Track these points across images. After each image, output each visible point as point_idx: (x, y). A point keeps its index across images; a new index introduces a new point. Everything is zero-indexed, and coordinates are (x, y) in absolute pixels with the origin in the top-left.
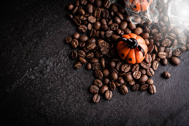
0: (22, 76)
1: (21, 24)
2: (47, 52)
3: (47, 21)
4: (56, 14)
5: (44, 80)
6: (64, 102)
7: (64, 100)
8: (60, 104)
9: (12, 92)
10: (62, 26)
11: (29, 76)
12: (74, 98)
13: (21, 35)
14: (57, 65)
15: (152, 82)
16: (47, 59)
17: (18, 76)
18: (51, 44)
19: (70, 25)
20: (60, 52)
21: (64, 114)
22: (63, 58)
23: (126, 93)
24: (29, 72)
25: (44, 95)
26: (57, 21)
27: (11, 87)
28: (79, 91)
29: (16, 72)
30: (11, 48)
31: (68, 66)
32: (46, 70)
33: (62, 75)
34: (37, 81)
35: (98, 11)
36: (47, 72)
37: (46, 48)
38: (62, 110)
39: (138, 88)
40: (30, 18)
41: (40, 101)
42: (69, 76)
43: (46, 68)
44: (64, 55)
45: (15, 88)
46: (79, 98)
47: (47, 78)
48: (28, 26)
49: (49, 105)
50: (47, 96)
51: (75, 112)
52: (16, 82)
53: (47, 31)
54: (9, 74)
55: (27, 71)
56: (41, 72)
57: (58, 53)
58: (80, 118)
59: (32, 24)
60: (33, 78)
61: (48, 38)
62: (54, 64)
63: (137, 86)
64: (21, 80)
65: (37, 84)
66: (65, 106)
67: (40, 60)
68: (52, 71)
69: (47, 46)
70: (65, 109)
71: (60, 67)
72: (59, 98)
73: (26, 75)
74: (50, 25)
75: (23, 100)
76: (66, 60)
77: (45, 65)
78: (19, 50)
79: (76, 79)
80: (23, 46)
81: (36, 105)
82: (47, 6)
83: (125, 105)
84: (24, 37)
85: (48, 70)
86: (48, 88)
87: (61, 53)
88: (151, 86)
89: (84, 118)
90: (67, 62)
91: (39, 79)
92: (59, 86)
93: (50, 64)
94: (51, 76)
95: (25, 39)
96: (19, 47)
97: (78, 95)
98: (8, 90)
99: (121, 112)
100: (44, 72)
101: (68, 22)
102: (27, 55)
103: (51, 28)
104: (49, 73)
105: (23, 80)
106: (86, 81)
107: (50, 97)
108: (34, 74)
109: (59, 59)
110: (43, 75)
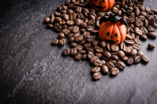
0: (20, 80)
1: (6, 42)
2: (38, 56)
3: (30, 35)
4: (36, 28)
5: (43, 78)
6: (70, 91)
7: (69, 89)
8: (66, 94)
9: (14, 97)
10: (45, 35)
11: (27, 79)
12: (78, 85)
13: (8, 50)
14: (51, 64)
15: (141, 53)
16: (40, 61)
17: (16, 81)
18: (39, 50)
19: (52, 33)
20: (50, 53)
21: (74, 101)
22: (55, 57)
23: (124, 67)
24: (26, 76)
25: (48, 90)
26: (38, 32)
27: (11, 93)
28: (81, 79)
29: (13, 79)
30: (2, 62)
31: (62, 62)
32: (42, 70)
33: (59, 70)
34: (37, 81)
35: (73, 15)
36: (44, 72)
37: (36, 54)
38: (71, 98)
39: (133, 61)
40: (14, 36)
41: (45, 96)
42: (66, 69)
43: (42, 68)
44: (54, 55)
45: (17, 92)
46: (83, 84)
47: (46, 76)
48: (13, 42)
49: (56, 97)
50: (51, 90)
51: (84, 96)
52: (16, 87)
53: (32, 41)
54: (6, 82)
55: (24, 76)
56: (38, 73)
57: (49, 55)
58: (90, 100)
59: (17, 40)
60: (32, 79)
61: (35, 46)
62: (48, 64)
63: (131, 59)
64: (20, 84)
65: (37, 84)
66: (72, 94)
67: (33, 63)
68: (48, 69)
69: (36, 52)
70: (73, 96)
71: (54, 64)
72: (63, 89)
73: (24, 79)
74: (34, 37)
75: (28, 100)
76: (58, 58)
77: (39, 66)
78: (11, 61)
79: (73, 70)
80: (14, 57)
81: (43, 101)
82: (26, 25)
83: (128, 78)
84: (12, 50)
85: (44, 70)
86: (50, 84)
87: (52, 54)
88: (143, 57)
89: (94, 99)
90: (59, 59)
91: (38, 79)
92: (60, 80)
93: (44, 65)
94: (49, 73)
95: (14, 52)
96: (10, 59)
97: (81, 82)
98: (10, 96)
99: (127, 84)
100: (41, 72)
101: (49, 31)
102: (20, 63)
103: (36, 39)
104: (46, 71)
105: (22, 83)
106: (83, 69)
107: (54, 91)
108: (32, 76)
109: (51, 59)
110: (41, 75)
